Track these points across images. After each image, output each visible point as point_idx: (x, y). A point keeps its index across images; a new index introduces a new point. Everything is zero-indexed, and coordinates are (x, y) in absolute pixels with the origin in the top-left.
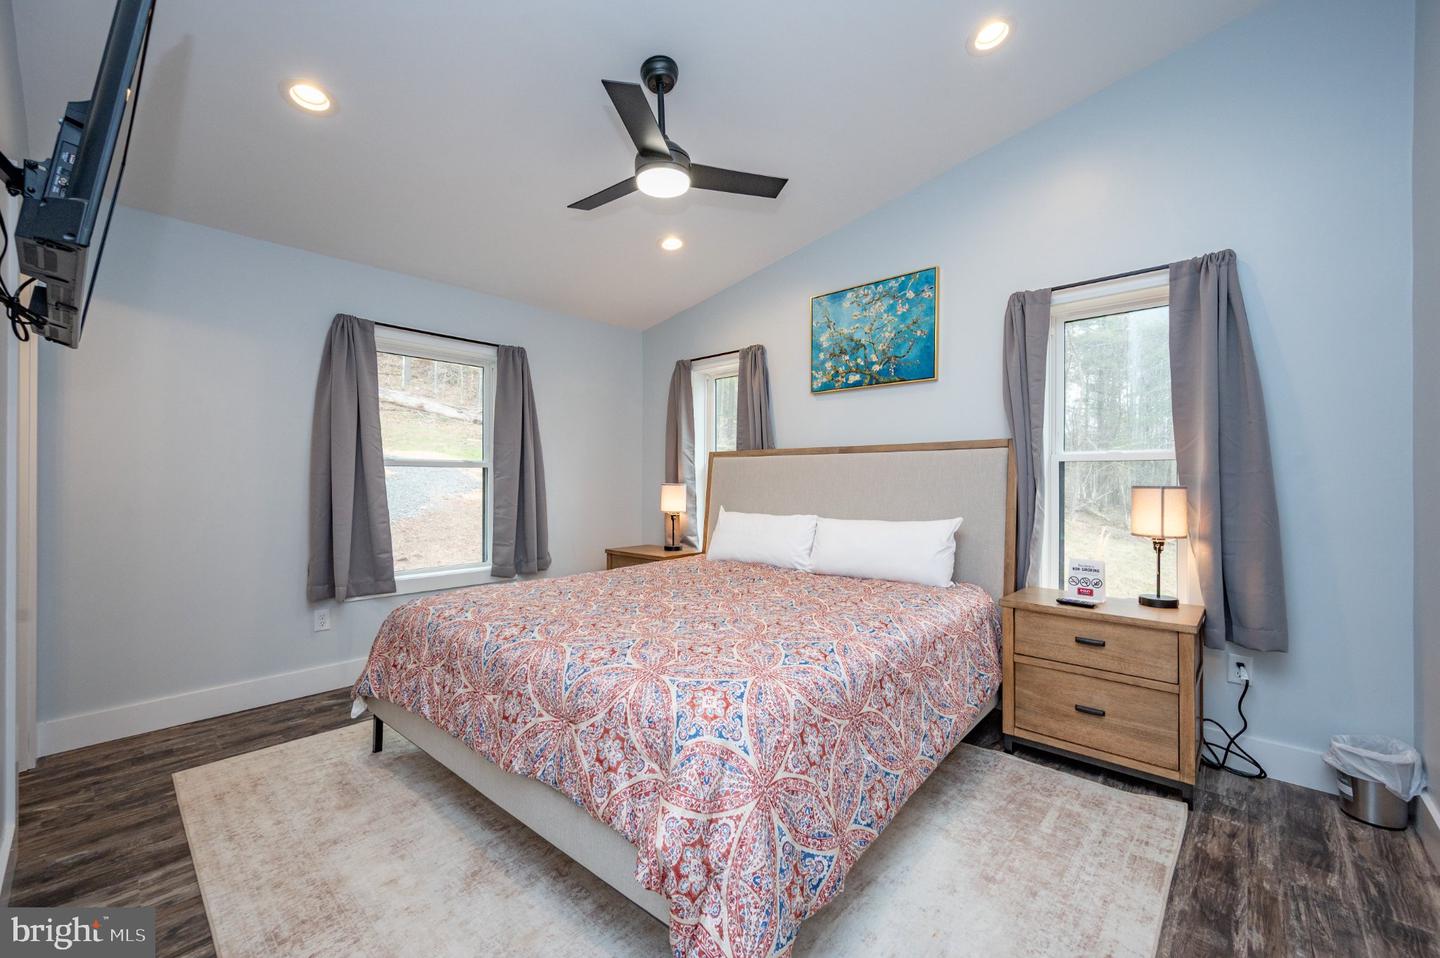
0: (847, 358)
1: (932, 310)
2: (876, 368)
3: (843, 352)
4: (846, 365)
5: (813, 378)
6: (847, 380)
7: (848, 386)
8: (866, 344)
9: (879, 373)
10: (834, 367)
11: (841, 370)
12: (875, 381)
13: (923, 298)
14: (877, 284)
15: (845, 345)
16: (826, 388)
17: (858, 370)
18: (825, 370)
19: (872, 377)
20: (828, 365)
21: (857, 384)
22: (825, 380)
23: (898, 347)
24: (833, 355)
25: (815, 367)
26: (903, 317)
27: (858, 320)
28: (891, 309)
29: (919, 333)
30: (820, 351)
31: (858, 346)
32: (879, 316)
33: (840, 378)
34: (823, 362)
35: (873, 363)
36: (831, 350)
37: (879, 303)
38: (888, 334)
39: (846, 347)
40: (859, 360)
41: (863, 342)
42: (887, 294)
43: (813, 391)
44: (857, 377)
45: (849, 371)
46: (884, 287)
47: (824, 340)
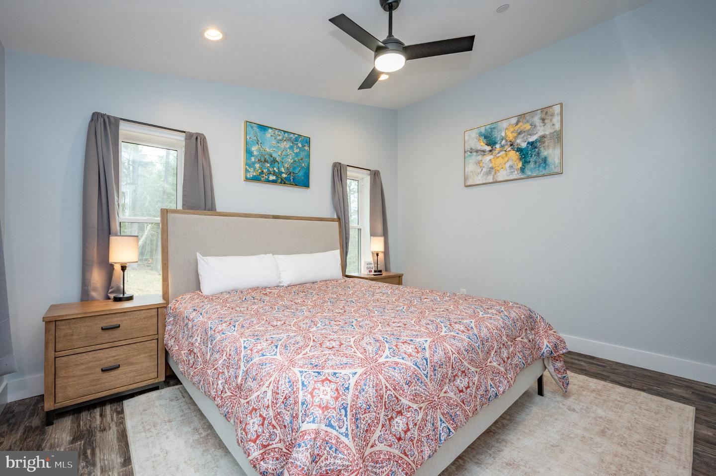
0: (269, 165)
1: (309, 156)
2: (284, 176)
3: (265, 161)
4: (268, 170)
5: (247, 171)
6: (269, 178)
7: (268, 181)
8: (279, 161)
9: (285, 178)
10: (261, 168)
11: (265, 171)
12: (283, 182)
13: (305, 149)
14: (285, 132)
15: (267, 157)
16: (256, 179)
17: (274, 174)
18: (255, 169)
19: (282, 179)
20: (257, 166)
21: (274, 182)
22: (255, 174)
23: (294, 168)
24: (260, 161)
25: (249, 164)
26: (297, 155)
27: (275, 147)
28: (291, 148)
29: (303, 165)
30: (252, 156)
31: (274, 161)
32: (285, 149)
33: (264, 175)
34: (254, 163)
35: (283, 173)
36: (259, 157)
37: (285, 143)
38: (290, 160)
39: (268, 159)
40: (275, 169)
41: (277, 159)
42: (289, 139)
43: (247, 179)
44: (274, 178)
45: (269, 173)
46: (288, 136)
47: (254, 149)
